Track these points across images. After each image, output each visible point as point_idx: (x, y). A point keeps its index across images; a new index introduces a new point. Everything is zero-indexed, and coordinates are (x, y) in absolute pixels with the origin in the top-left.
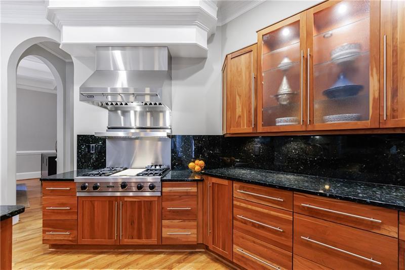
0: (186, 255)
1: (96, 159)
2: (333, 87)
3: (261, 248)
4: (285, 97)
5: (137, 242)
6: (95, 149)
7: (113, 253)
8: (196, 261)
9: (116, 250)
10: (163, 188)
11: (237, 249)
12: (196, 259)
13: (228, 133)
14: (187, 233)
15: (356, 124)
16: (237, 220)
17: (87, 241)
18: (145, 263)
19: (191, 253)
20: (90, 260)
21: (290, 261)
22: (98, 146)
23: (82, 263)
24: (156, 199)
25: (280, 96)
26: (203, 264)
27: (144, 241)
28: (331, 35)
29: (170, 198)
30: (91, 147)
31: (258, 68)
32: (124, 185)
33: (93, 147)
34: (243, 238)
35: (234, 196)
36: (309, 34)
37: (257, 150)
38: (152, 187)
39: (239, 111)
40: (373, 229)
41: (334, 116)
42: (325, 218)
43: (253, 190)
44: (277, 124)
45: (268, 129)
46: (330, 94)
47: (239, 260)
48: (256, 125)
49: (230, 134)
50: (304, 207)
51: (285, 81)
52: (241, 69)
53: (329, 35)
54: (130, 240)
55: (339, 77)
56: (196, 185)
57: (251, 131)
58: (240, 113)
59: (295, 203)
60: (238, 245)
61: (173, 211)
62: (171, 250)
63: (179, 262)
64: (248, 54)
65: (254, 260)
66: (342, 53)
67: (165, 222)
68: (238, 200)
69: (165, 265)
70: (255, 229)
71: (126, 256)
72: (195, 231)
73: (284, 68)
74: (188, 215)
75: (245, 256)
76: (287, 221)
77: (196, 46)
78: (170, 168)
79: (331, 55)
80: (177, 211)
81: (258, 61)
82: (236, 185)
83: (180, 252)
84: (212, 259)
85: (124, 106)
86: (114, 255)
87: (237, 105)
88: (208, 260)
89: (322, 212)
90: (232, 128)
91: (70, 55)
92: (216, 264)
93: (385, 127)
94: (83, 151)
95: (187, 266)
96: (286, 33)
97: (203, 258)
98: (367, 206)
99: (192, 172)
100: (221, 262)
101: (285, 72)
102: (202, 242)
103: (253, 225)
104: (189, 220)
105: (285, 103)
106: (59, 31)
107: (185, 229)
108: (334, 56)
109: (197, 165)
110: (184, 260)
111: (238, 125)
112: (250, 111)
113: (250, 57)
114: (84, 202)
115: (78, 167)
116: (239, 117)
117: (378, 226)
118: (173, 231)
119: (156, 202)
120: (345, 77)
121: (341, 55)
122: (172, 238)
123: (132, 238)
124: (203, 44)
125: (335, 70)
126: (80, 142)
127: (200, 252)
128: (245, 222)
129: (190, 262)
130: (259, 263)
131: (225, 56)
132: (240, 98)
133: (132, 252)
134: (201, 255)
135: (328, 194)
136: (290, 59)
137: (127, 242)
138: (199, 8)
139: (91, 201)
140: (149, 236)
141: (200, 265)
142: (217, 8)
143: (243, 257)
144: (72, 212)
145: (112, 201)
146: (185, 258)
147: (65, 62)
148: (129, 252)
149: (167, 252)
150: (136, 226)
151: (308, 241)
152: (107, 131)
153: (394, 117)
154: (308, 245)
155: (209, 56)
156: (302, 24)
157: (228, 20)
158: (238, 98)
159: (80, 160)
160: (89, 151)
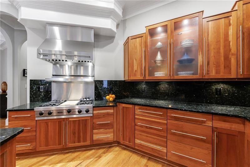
0: (107, 148)
1: (44, 95)
2: (182, 59)
3: (151, 139)
4: (159, 62)
5: (78, 145)
6: (44, 89)
7: (62, 154)
8: (113, 151)
9: (63, 152)
10: (94, 112)
11: (137, 141)
12: (113, 150)
13: (129, 79)
14: (108, 136)
15: (193, 76)
16: (137, 125)
17: (43, 148)
18: (84, 157)
19: (110, 147)
20: (46, 160)
21: (166, 143)
22: (46, 87)
23: (41, 163)
24: (89, 118)
25: (157, 61)
26: (118, 152)
27: (82, 144)
28: (181, 34)
29: (98, 117)
30: (41, 88)
31: (146, 46)
32: (69, 111)
33: (42, 88)
34: (141, 135)
35: (136, 113)
36: (172, 32)
37: (143, 89)
38: (87, 111)
39: (135, 68)
40: (202, 123)
41: (184, 72)
42: (182, 121)
43: (146, 109)
44: (155, 75)
45: (151, 78)
46: (180, 62)
47: (138, 147)
48: (145, 75)
49: (130, 80)
50: (172, 116)
51: (159, 54)
52: (137, 45)
53: (180, 34)
54: (73, 144)
55: (184, 54)
56: (113, 109)
57: (142, 79)
58: (136, 69)
59: (168, 114)
60: (138, 139)
61: (100, 124)
62: (98, 147)
63: (104, 153)
64: (140, 38)
65: (146, 145)
66: (186, 43)
67: (95, 131)
68: (138, 115)
69: (97, 156)
70: (147, 129)
71: (70, 154)
72: (112, 134)
73: (159, 47)
74: (109, 125)
75: (142, 144)
76: (164, 124)
77: (110, 30)
78: (94, 99)
79: (181, 43)
80: (103, 124)
81: (146, 43)
82: (136, 107)
83: (103, 147)
84: (122, 149)
85: (61, 62)
86: (62, 155)
87: (134, 65)
88: (120, 149)
89: (181, 118)
90: (131, 77)
91: (24, 26)
92: (125, 151)
93: (205, 78)
94: (35, 90)
95: (109, 155)
96: (159, 29)
97: (117, 149)
98: (200, 114)
99: (108, 101)
100: (127, 150)
101: (159, 49)
102: (116, 140)
103: (147, 127)
104: (109, 129)
105: (159, 65)
106: (17, 10)
107: (107, 134)
108: (182, 44)
109: (110, 97)
110: (107, 151)
111: (135, 75)
112: (141, 68)
113: (142, 40)
114: (41, 123)
115: (31, 101)
116: (136, 71)
117: (204, 122)
118: (100, 136)
119: (90, 120)
120: (187, 54)
121: (186, 44)
122: (99, 140)
123: (74, 143)
124: (114, 29)
125: (183, 50)
126: (32, 85)
127: (115, 146)
128: (142, 126)
129: (110, 152)
130: (149, 146)
131: (127, 37)
132: (136, 61)
133: (74, 151)
134: (116, 147)
135: (184, 109)
136: (161, 43)
137: (71, 146)
138: (114, 9)
139: (46, 122)
140: (85, 140)
141: (116, 153)
142: (122, 11)
143: (141, 145)
144: (32, 131)
145: (61, 121)
146: (107, 150)
147: (14, 29)
148: (71, 151)
149: (95, 148)
150: (77, 135)
151: (174, 132)
152: (52, 77)
153: (208, 74)
154: (174, 134)
155: (116, 36)
156: (169, 27)
157: (127, 18)
158: (135, 60)
159: (33, 96)
160: (39, 91)
